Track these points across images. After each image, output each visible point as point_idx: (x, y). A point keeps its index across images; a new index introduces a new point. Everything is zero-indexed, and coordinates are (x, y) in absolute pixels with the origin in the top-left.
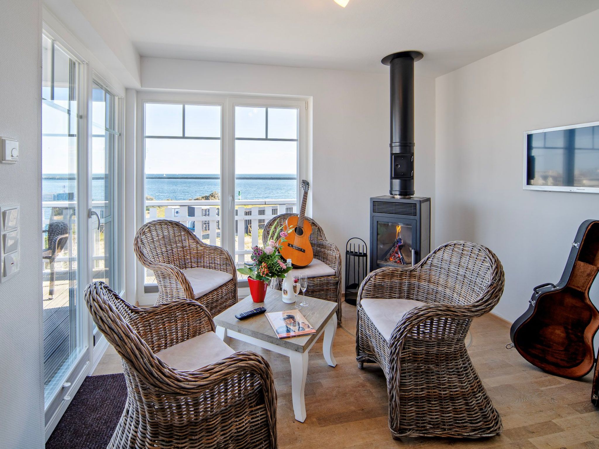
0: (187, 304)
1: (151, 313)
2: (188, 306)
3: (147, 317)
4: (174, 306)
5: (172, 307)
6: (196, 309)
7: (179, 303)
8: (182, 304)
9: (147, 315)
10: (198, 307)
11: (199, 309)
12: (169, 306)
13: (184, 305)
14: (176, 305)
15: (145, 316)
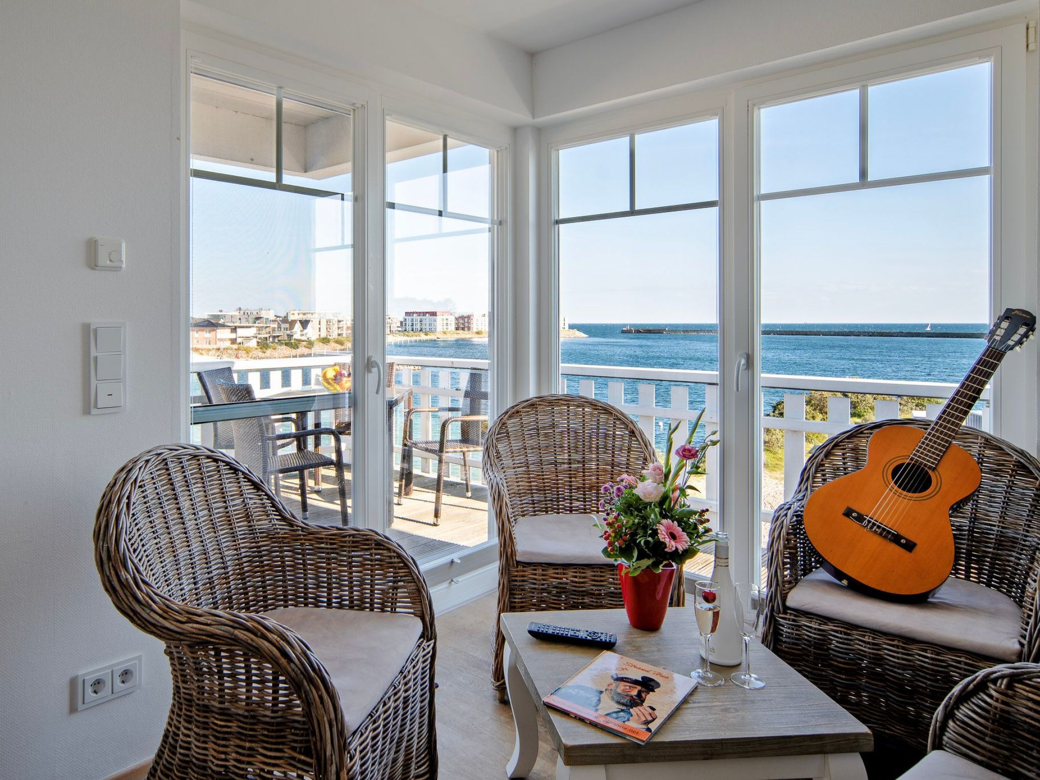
0: (375, 541)
1: (312, 534)
2: (376, 545)
3: (302, 537)
4: (350, 536)
5: (345, 537)
6: (390, 557)
7: (359, 534)
8: (365, 537)
9: (304, 535)
10: (395, 554)
11: (396, 560)
12: (343, 533)
13: (367, 540)
14: (353, 536)
15: (300, 535)
